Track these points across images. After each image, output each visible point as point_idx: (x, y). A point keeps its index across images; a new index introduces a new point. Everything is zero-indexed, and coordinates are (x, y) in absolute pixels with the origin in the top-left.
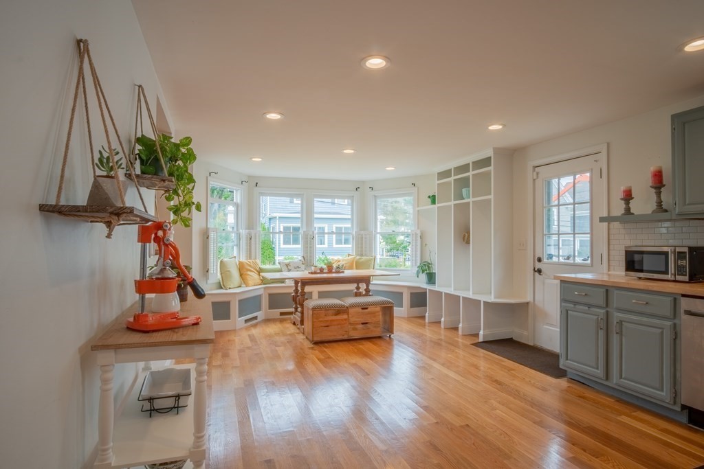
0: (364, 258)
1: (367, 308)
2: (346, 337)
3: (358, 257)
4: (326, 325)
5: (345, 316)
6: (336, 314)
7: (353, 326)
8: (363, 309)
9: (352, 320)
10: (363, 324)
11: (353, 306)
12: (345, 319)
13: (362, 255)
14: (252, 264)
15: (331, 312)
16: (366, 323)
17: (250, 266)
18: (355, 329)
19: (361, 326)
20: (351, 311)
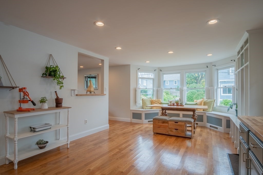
0: (209, 100)
1: (177, 123)
2: (167, 134)
3: (206, 100)
4: (159, 127)
5: (167, 125)
6: (163, 123)
7: (170, 130)
8: (175, 122)
9: (170, 127)
10: (176, 129)
11: (171, 121)
12: (167, 126)
13: (209, 99)
14: (157, 101)
15: (160, 122)
16: (177, 129)
17: (156, 102)
18: (172, 131)
19: (174, 130)
20: (170, 122)
